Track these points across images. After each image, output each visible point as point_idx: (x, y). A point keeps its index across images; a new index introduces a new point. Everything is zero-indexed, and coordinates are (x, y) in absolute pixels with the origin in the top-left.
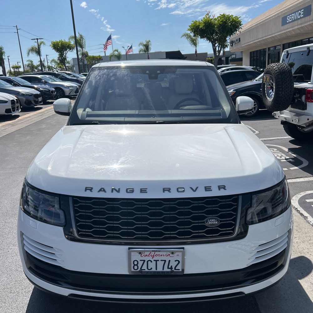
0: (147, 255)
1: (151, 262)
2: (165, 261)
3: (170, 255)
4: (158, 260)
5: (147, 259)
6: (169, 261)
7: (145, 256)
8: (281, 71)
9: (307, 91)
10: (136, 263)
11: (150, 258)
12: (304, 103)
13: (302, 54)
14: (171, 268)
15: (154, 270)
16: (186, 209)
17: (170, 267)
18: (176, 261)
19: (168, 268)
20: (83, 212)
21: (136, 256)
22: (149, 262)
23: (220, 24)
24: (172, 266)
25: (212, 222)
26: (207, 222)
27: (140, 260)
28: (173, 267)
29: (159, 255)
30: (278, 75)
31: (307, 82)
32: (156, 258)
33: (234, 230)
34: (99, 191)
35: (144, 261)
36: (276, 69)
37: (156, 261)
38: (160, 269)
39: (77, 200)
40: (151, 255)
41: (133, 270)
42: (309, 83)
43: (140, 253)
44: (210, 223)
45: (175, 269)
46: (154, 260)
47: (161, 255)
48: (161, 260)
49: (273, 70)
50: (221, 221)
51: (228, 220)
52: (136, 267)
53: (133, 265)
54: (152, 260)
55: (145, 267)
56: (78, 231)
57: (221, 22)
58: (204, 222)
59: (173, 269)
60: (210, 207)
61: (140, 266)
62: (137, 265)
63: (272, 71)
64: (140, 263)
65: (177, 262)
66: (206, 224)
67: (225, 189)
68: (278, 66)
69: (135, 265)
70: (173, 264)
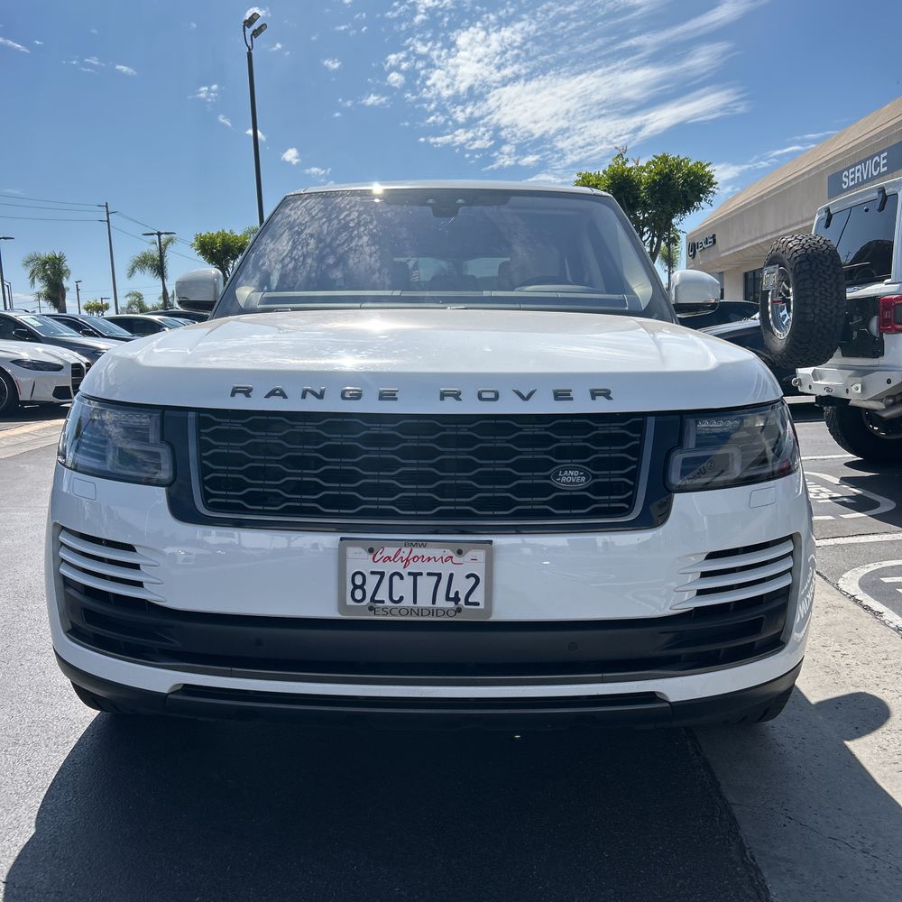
0: (389, 558)
1: (402, 578)
2: (439, 575)
3: (451, 557)
4: (421, 574)
5: (389, 568)
6: (451, 575)
7: (384, 561)
8: (809, 251)
9: (881, 304)
10: (359, 581)
11: (398, 567)
12: (875, 337)
13: (867, 210)
14: (456, 599)
15: (408, 602)
16: (500, 442)
17: (452, 595)
18: (468, 577)
19: (448, 599)
20: (222, 447)
21: (359, 560)
22: (396, 578)
23: (654, 181)
24: (457, 593)
25: (572, 478)
26: (556, 476)
27: (373, 573)
28: (462, 597)
29: (423, 557)
30: (800, 262)
31: (881, 280)
32: (413, 567)
33: (631, 501)
34: (267, 396)
35: (382, 574)
36: (795, 248)
37: (415, 575)
38: (424, 601)
39: (207, 417)
40: (402, 558)
41: (350, 602)
42: (887, 281)
43: (371, 551)
44: (564, 479)
45: (467, 603)
46: (410, 574)
47: (429, 559)
48: (429, 574)
49: (787, 251)
50: (595, 477)
51: (616, 476)
52: (358, 594)
53: (350, 587)
54: (404, 573)
55: (383, 594)
56: (206, 496)
57: (657, 174)
58: (548, 477)
59: (462, 602)
60: (566, 441)
61: (370, 589)
62: (361, 587)
63: (784, 255)
64: (372, 581)
65: (473, 580)
66: (554, 483)
67: (610, 398)
68: (801, 240)
69: (356, 587)
70: (461, 586)
